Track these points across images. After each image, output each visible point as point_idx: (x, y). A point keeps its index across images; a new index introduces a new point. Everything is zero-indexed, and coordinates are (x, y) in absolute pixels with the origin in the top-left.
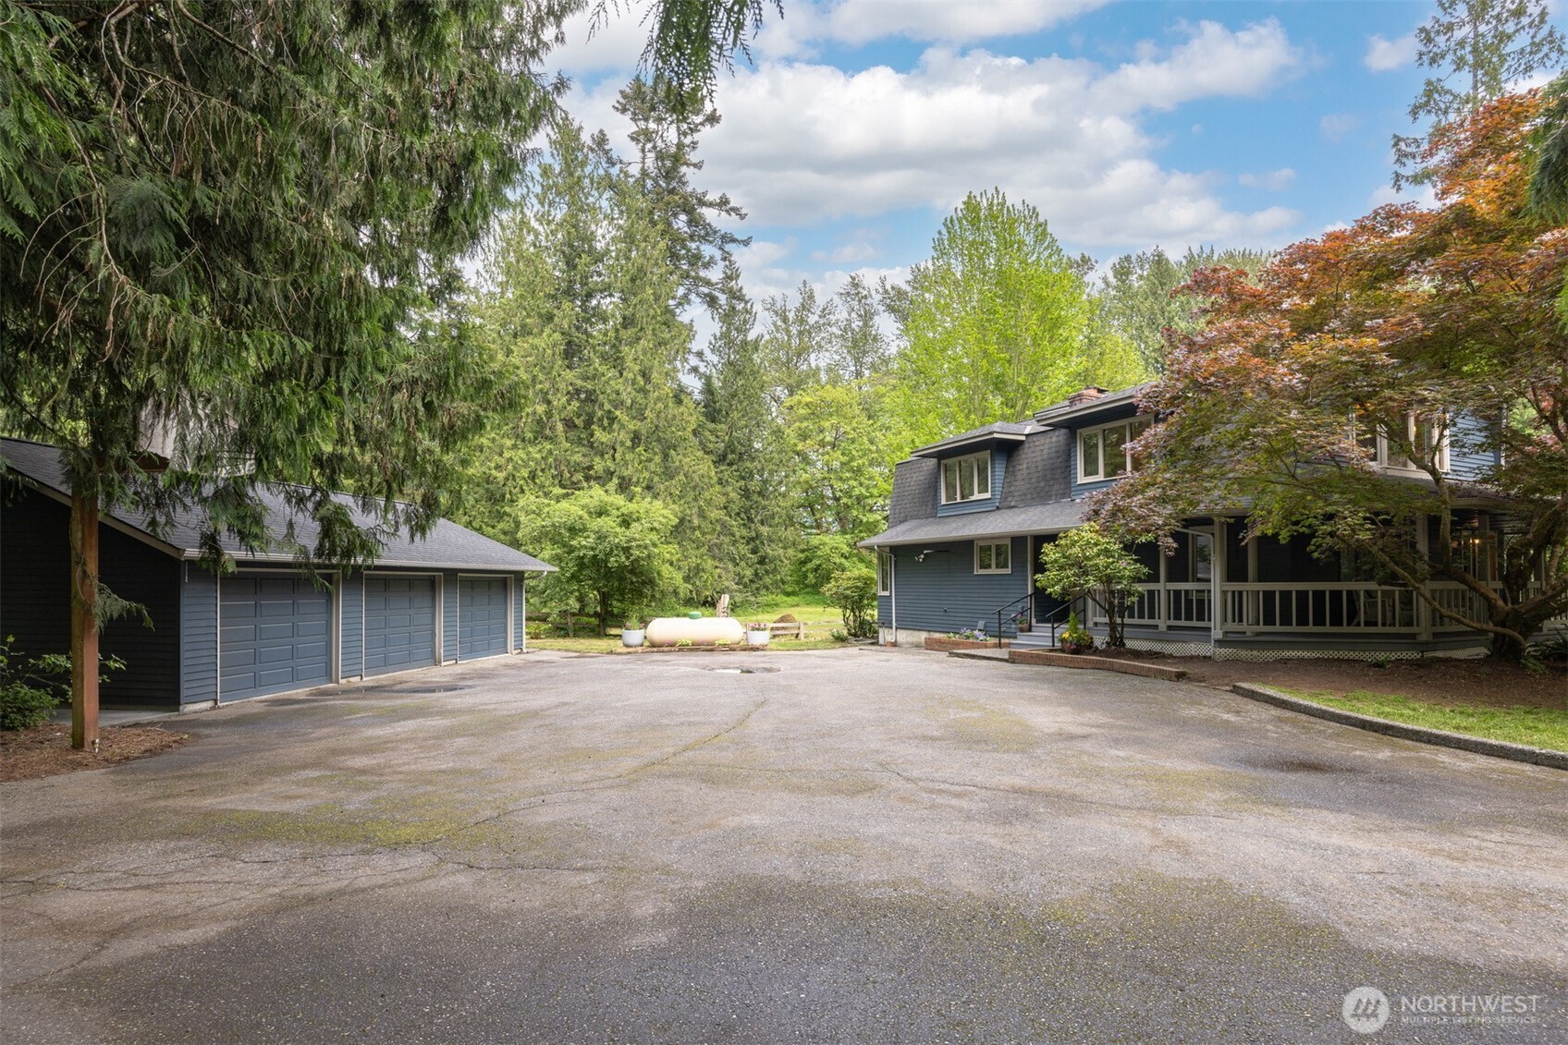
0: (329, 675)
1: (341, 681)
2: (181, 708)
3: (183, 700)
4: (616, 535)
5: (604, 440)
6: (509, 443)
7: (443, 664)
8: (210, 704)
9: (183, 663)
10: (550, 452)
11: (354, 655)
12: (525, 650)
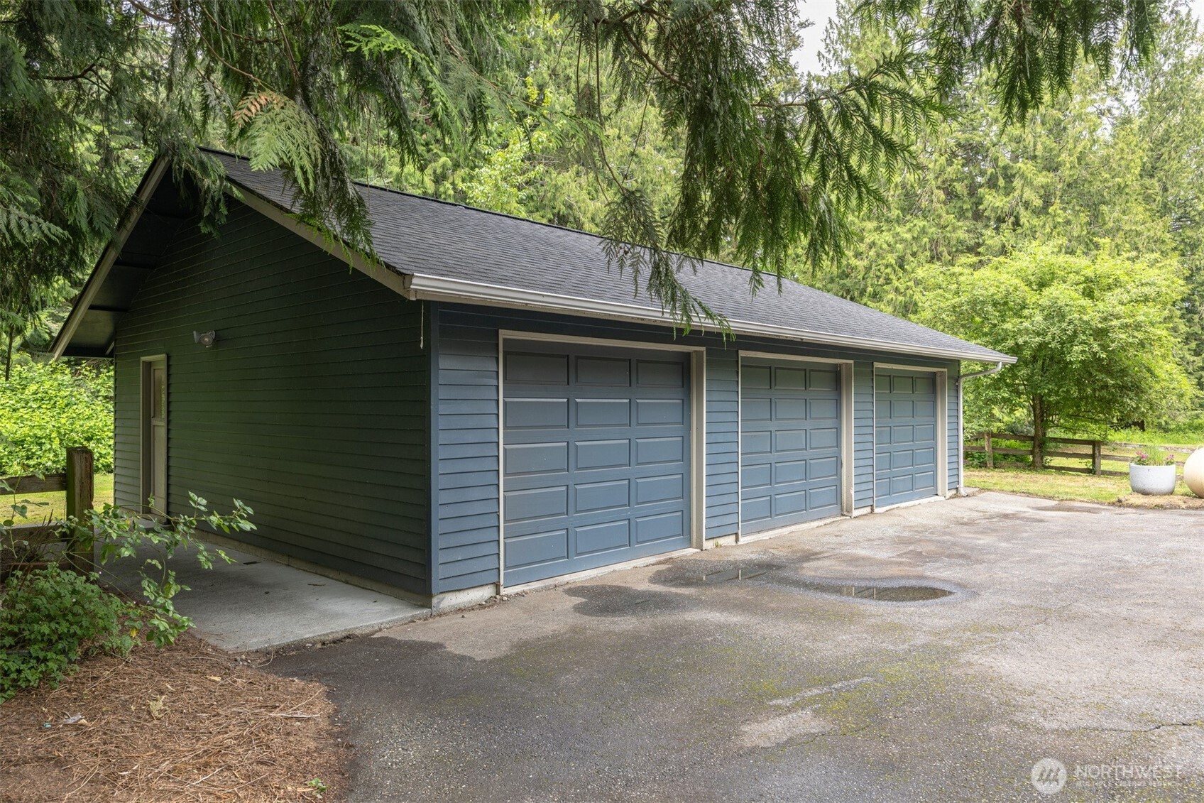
0: (685, 533)
1: (708, 545)
2: (435, 601)
3: (436, 584)
4: (1083, 310)
5: (998, 204)
6: (870, 225)
7: (855, 513)
8: (486, 593)
9: (438, 513)
10: (923, 231)
11: (725, 499)
12: (963, 491)
